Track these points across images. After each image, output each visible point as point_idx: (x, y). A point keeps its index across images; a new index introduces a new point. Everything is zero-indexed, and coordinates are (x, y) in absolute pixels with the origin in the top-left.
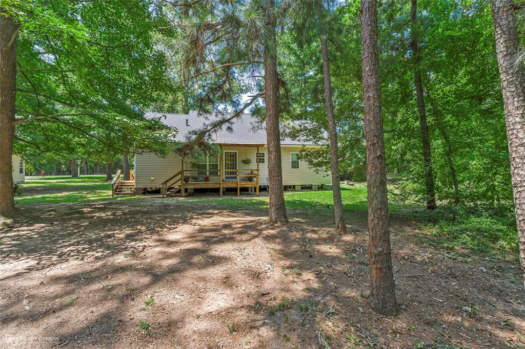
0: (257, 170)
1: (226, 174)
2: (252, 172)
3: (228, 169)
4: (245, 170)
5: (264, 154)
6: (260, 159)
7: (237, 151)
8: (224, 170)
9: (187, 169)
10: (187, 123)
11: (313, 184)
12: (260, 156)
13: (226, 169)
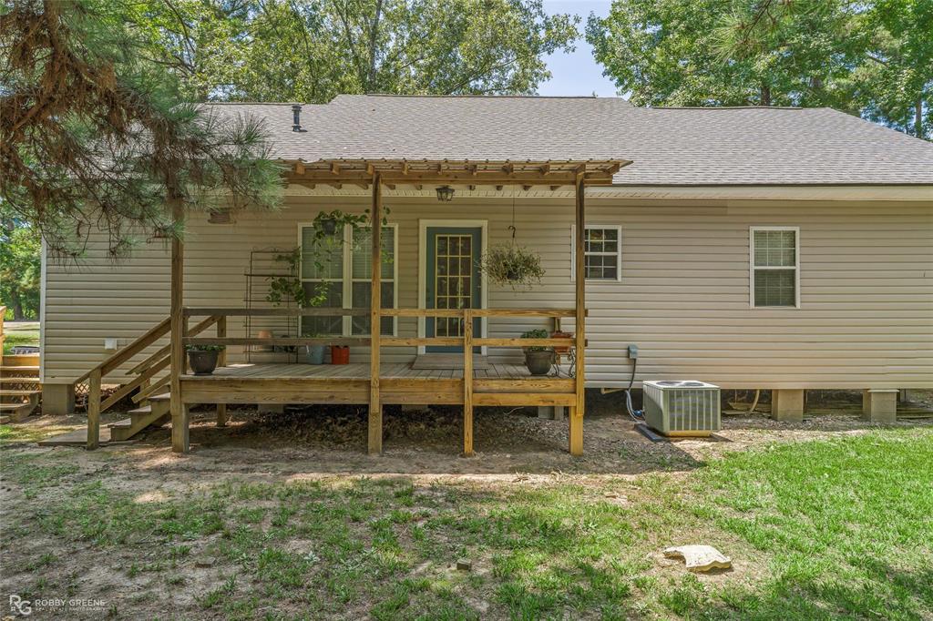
0: (573, 313)
1: (429, 334)
2: (554, 322)
3: (442, 305)
4: (523, 311)
5: (612, 234)
6: (596, 260)
7: (484, 224)
8: (421, 313)
9: (254, 305)
10: (296, 120)
11: (874, 386)
12: (596, 247)
13: (429, 305)
